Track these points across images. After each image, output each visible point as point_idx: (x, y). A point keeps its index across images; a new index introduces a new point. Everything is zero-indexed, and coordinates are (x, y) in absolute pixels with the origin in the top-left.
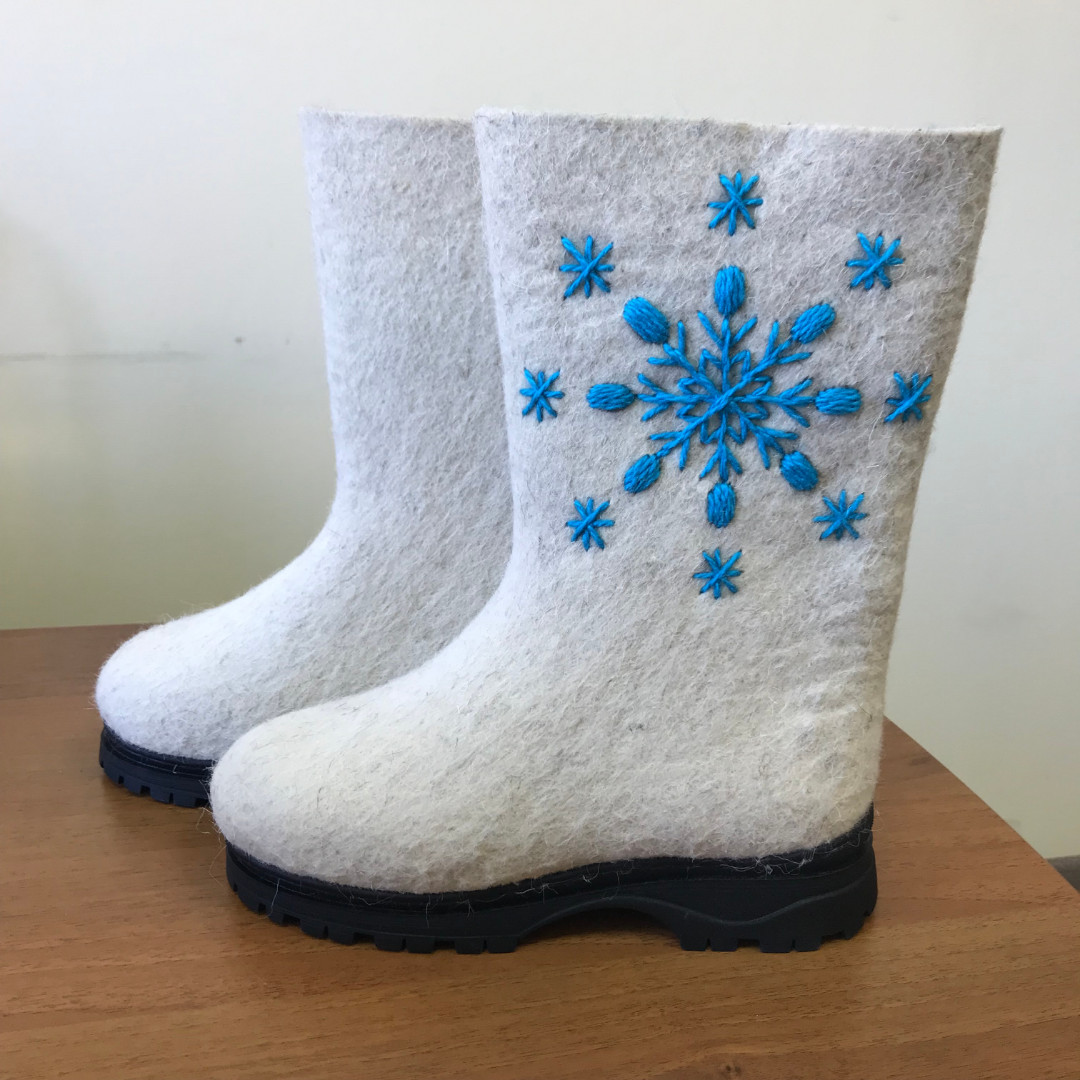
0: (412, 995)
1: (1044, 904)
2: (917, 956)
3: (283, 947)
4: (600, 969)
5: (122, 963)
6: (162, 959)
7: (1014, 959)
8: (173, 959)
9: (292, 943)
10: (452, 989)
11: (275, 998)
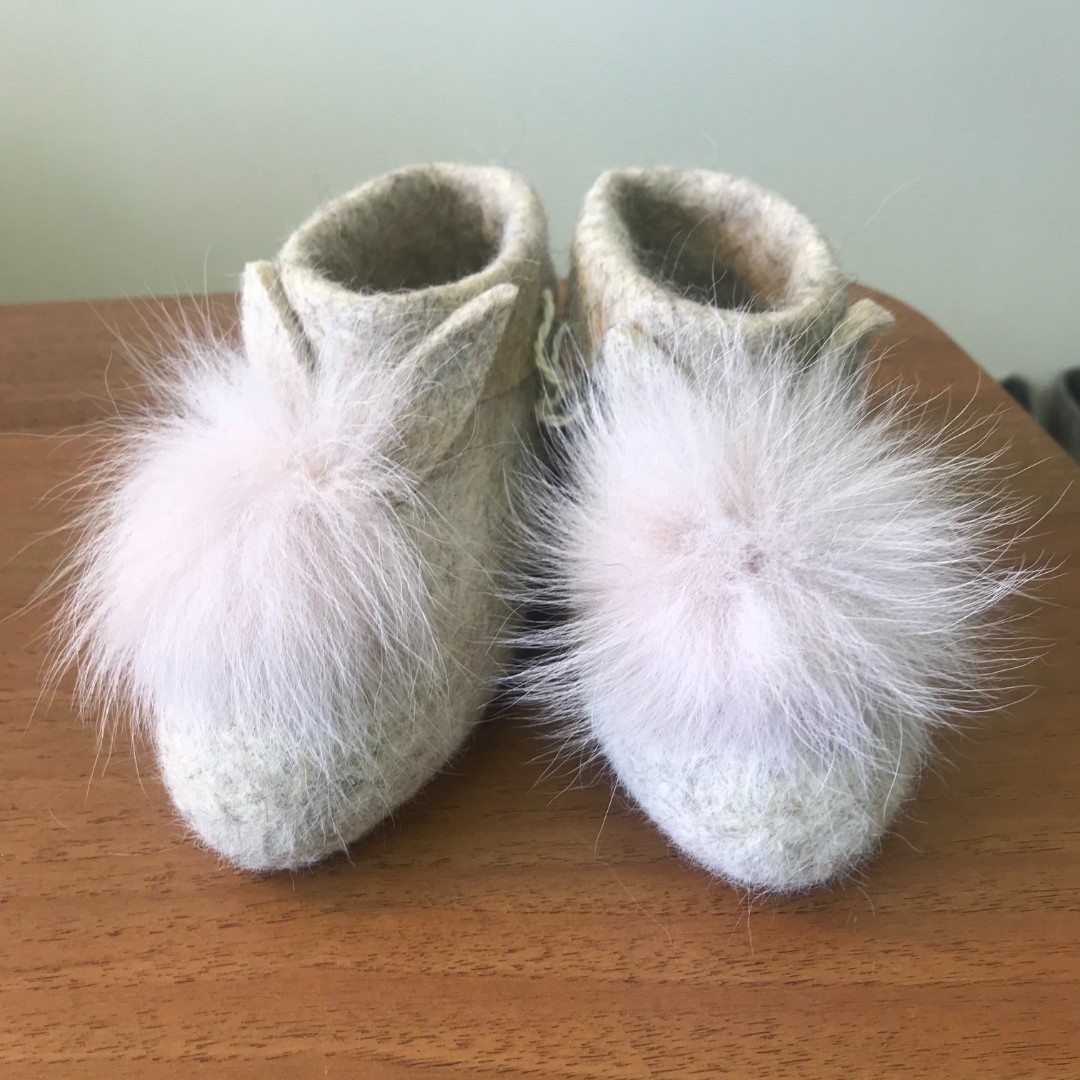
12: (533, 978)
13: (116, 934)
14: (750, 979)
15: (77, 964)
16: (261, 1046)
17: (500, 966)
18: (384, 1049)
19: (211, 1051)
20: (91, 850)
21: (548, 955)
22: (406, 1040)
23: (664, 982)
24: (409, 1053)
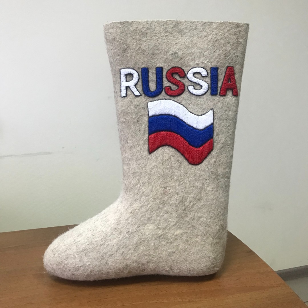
1: (277, 286)
2: (247, 301)
7: (270, 300)
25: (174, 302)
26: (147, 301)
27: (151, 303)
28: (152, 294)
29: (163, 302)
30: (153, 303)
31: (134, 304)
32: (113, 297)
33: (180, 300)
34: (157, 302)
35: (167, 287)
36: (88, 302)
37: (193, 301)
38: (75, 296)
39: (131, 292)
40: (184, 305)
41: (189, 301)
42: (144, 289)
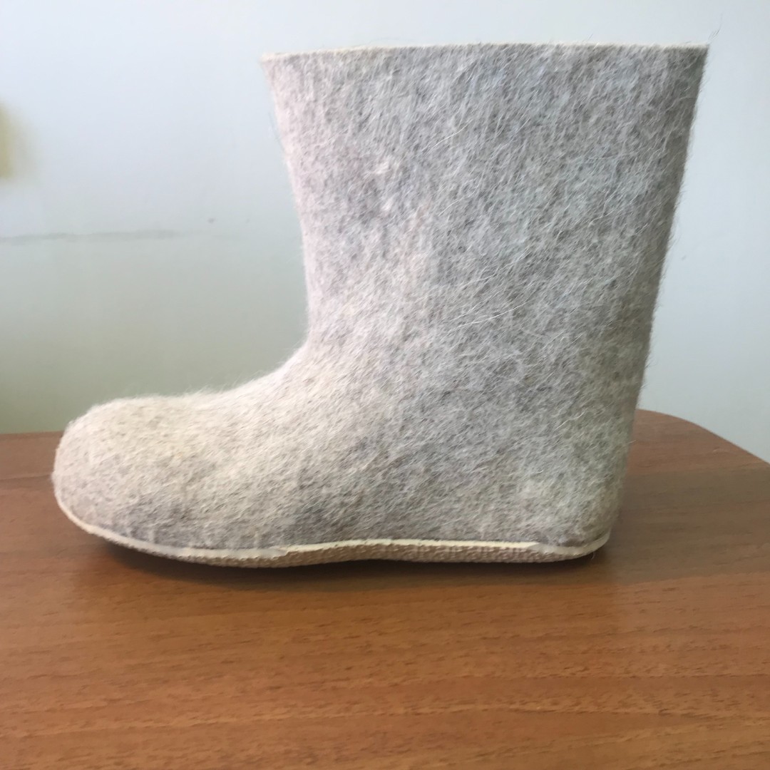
0: (442, 764)
3: (311, 712)
4: (623, 740)
5: (161, 725)
6: (198, 722)
8: (211, 721)
9: (321, 707)
10: (481, 758)
11: (309, 764)
12: (582, 677)
13: (349, 669)
14: (697, 675)
15: (334, 681)
16: (446, 708)
17: (563, 674)
18: (513, 707)
19: (421, 711)
20: (321, 637)
21: (586, 669)
22: (524, 703)
23: (651, 677)
24: (527, 707)
25: (626, 713)
26: (512, 703)
27: (529, 712)
28: (530, 676)
29: (577, 708)
30: (539, 712)
31: (455, 709)
32: (371, 675)
33: (650, 709)
34: (554, 708)
35: (584, 653)
36: (271, 688)
37: (709, 718)
38: (225, 662)
39: (441, 659)
40: (669, 730)
41: (688, 717)
42: (492, 653)
